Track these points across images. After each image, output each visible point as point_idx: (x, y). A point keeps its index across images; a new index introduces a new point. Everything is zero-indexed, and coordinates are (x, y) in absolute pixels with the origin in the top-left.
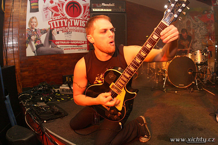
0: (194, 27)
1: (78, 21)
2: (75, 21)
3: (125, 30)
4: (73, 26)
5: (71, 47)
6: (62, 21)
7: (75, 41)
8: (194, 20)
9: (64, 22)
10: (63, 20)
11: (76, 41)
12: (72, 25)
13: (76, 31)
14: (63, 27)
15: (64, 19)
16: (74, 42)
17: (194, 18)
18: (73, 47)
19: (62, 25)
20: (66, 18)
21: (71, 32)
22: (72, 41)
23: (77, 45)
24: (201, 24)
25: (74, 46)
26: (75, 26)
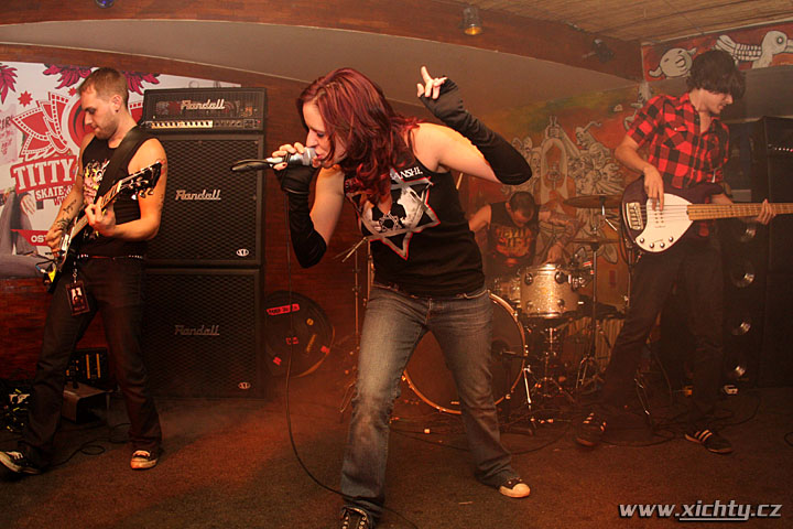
0: (574, 169)
3: (255, 198)
6: (54, 164)
8: (575, 143)
9: (60, 168)
10: (58, 162)
14: (56, 184)
15: (62, 156)
17: (574, 137)
19: (55, 180)
20: (68, 156)
24: (599, 155)
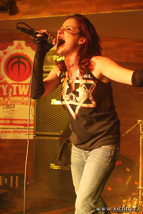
1: (26, 87)
2: (22, 87)
4: (18, 95)
5: (14, 130)
7: (20, 120)
11: (22, 120)
12: (15, 93)
13: (23, 104)
15: (2, 84)
16: (18, 122)
18: (17, 130)
20: (5, 83)
21: (14, 106)
22: (15, 120)
23: (23, 127)
25: (18, 128)
26: (21, 96)
